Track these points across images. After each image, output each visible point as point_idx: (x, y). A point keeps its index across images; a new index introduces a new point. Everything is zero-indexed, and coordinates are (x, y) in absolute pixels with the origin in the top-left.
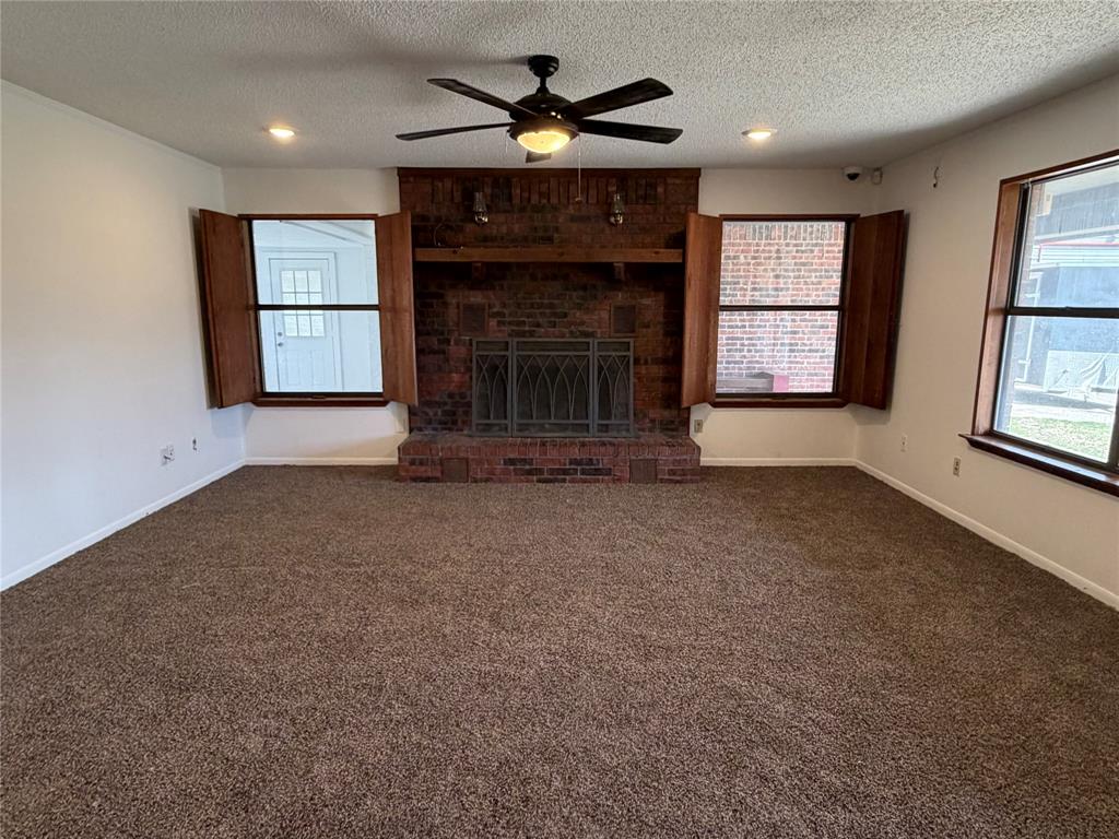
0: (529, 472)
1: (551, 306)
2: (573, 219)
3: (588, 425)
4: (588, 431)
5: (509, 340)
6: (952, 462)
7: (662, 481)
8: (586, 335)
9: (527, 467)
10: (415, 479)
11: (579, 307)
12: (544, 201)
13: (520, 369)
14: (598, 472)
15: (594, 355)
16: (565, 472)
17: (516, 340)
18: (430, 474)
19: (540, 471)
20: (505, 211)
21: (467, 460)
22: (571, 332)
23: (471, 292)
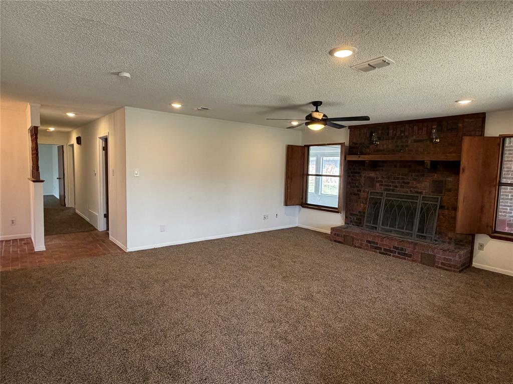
0: (376, 248)
1: (403, 179)
3: (412, 234)
4: (412, 236)
5: (383, 192)
7: (437, 267)
8: (417, 192)
9: (375, 246)
10: (335, 241)
11: (414, 179)
12: (402, 134)
13: (386, 205)
14: (405, 254)
15: (420, 202)
16: (391, 252)
17: (386, 192)
18: (340, 240)
19: (380, 249)
20: (386, 140)
21: (353, 237)
22: (411, 191)
23: (371, 172)
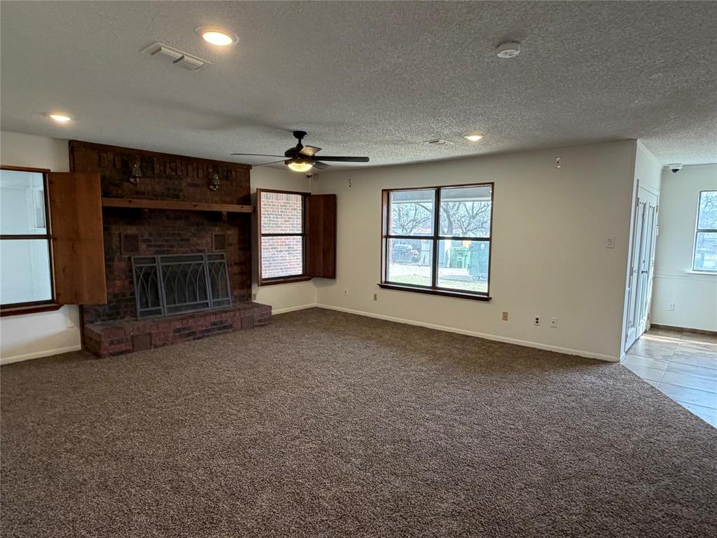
0: (189, 335)
1: (179, 235)
2: (190, 185)
3: (207, 303)
4: (208, 306)
5: (155, 256)
6: (373, 296)
7: (256, 326)
8: (199, 251)
9: (187, 332)
10: (113, 355)
11: (194, 235)
12: (173, 173)
13: (164, 274)
14: (225, 327)
15: (206, 262)
16: (208, 331)
17: (159, 256)
18: (124, 349)
19: (194, 333)
20: (149, 177)
21: (150, 334)
22: (192, 250)
23: (129, 227)
